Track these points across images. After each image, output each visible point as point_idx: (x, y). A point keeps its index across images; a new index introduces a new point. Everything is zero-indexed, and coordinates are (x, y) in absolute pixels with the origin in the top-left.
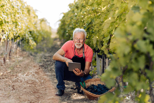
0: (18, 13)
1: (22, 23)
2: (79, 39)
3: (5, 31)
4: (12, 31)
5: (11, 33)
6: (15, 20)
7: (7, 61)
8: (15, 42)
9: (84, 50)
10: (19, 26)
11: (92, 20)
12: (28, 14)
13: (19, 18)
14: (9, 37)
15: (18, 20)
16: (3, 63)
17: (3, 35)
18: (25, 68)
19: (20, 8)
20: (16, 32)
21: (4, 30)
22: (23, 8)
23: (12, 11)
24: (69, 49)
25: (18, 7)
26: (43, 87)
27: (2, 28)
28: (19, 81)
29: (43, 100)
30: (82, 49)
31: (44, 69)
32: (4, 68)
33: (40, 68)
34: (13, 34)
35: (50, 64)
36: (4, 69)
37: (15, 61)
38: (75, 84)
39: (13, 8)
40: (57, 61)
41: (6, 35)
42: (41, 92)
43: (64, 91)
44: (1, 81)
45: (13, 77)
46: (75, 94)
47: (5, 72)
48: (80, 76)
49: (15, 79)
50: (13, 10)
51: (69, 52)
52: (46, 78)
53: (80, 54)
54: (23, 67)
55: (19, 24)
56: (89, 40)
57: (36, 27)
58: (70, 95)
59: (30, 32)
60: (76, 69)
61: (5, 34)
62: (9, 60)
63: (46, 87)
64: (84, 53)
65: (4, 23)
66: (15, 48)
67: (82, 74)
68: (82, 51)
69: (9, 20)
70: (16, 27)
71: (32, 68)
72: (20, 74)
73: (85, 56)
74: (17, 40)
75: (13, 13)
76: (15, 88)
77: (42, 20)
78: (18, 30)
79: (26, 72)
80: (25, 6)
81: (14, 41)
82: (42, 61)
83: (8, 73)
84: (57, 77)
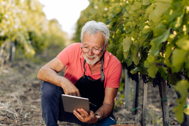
9: (103, 64)
11: (122, 10)
24: (74, 59)
33: (30, 90)
40: (45, 82)
51: (74, 65)
52: (35, 109)
53: (95, 72)
56: (115, 46)
59: (30, 34)
60: (78, 110)
67: (92, 120)
84: (44, 116)
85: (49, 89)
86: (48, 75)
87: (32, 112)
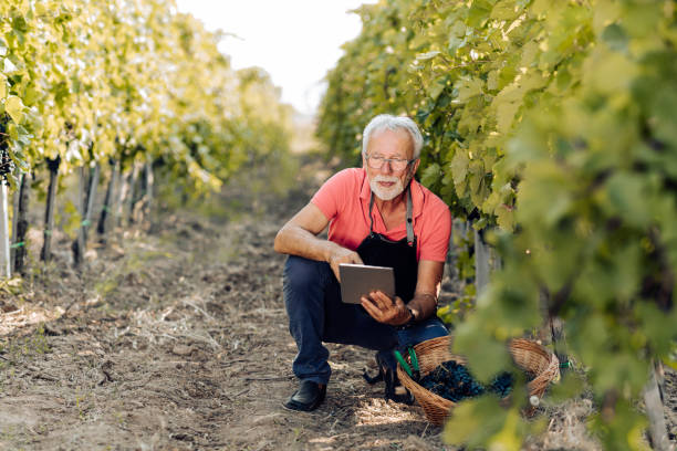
0: (137, 47)
1: (156, 91)
2: (387, 158)
3: (76, 126)
4: (109, 126)
5: (106, 137)
6: (125, 78)
7: (90, 253)
8: (126, 174)
9: (411, 210)
10: (140, 104)
12: (181, 52)
13: (139, 70)
14: (94, 150)
15: (138, 77)
16: (69, 267)
17: (67, 144)
18: (164, 285)
19: (148, 26)
20: (128, 130)
21: (74, 121)
22: (160, 22)
23: (112, 40)
24: (348, 203)
25: (138, 23)
26: (236, 369)
27: (63, 115)
28: (135, 343)
29: (233, 427)
30: (402, 206)
31: (249, 292)
32: (73, 286)
33: (228, 289)
34: (113, 138)
35: (277, 267)
36: (72, 291)
37: (121, 256)
38: (377, 356)
39: (114, 27)
40: (292, 256)
41: (81, 143)
42: (227, 393)
43: (325, 387)
44: (57, 343)
45: (110, 324)
46: (375, 401)
47: (77, 306)
48: (391, 323)
49: (116, 335)
50: (115, 34)
51: (346, 217)
52: (252, 330)
53: (395, 226)
54: (159, 282)
55: (142, 93)
57: (219, 110)
58: (354, 408)
60: (372, 295)
61: (78, 137)
62: (97, 249)
63: (249, 369)
64: (410, 221)
65: (71, 91)
66: (125, 202)
67: (401, 315)
68: (401, 213)
69: (95, 78)
70: (128, 110)
71: (194, 286)
72: (143, 312)
73: (415, 237)
74: (133, 166)
75: (115, 49)
76: (114, 373)
77: (251, 77)
78: (139, 121)
79: (167, 303)
80: (170, 16)
81: (122, 168)
82: (243, 255)
83: (90, 307)
84: (293, 329)
85: (302, 270)
86: (297, 242)
87: (248, 337)
